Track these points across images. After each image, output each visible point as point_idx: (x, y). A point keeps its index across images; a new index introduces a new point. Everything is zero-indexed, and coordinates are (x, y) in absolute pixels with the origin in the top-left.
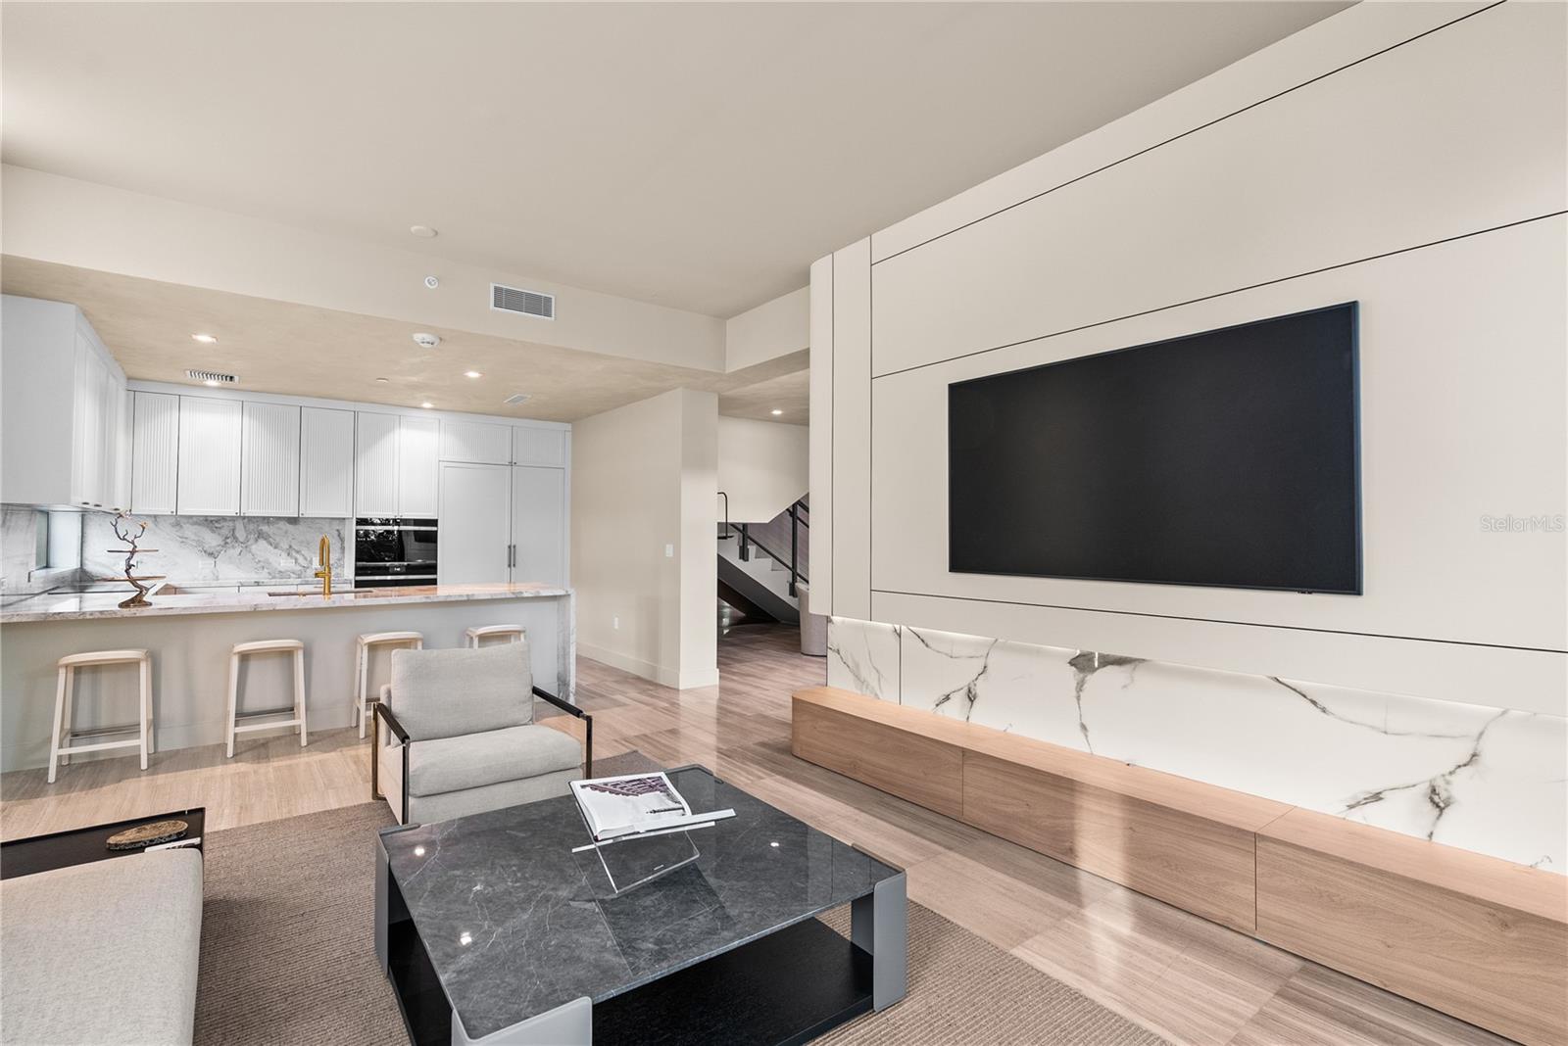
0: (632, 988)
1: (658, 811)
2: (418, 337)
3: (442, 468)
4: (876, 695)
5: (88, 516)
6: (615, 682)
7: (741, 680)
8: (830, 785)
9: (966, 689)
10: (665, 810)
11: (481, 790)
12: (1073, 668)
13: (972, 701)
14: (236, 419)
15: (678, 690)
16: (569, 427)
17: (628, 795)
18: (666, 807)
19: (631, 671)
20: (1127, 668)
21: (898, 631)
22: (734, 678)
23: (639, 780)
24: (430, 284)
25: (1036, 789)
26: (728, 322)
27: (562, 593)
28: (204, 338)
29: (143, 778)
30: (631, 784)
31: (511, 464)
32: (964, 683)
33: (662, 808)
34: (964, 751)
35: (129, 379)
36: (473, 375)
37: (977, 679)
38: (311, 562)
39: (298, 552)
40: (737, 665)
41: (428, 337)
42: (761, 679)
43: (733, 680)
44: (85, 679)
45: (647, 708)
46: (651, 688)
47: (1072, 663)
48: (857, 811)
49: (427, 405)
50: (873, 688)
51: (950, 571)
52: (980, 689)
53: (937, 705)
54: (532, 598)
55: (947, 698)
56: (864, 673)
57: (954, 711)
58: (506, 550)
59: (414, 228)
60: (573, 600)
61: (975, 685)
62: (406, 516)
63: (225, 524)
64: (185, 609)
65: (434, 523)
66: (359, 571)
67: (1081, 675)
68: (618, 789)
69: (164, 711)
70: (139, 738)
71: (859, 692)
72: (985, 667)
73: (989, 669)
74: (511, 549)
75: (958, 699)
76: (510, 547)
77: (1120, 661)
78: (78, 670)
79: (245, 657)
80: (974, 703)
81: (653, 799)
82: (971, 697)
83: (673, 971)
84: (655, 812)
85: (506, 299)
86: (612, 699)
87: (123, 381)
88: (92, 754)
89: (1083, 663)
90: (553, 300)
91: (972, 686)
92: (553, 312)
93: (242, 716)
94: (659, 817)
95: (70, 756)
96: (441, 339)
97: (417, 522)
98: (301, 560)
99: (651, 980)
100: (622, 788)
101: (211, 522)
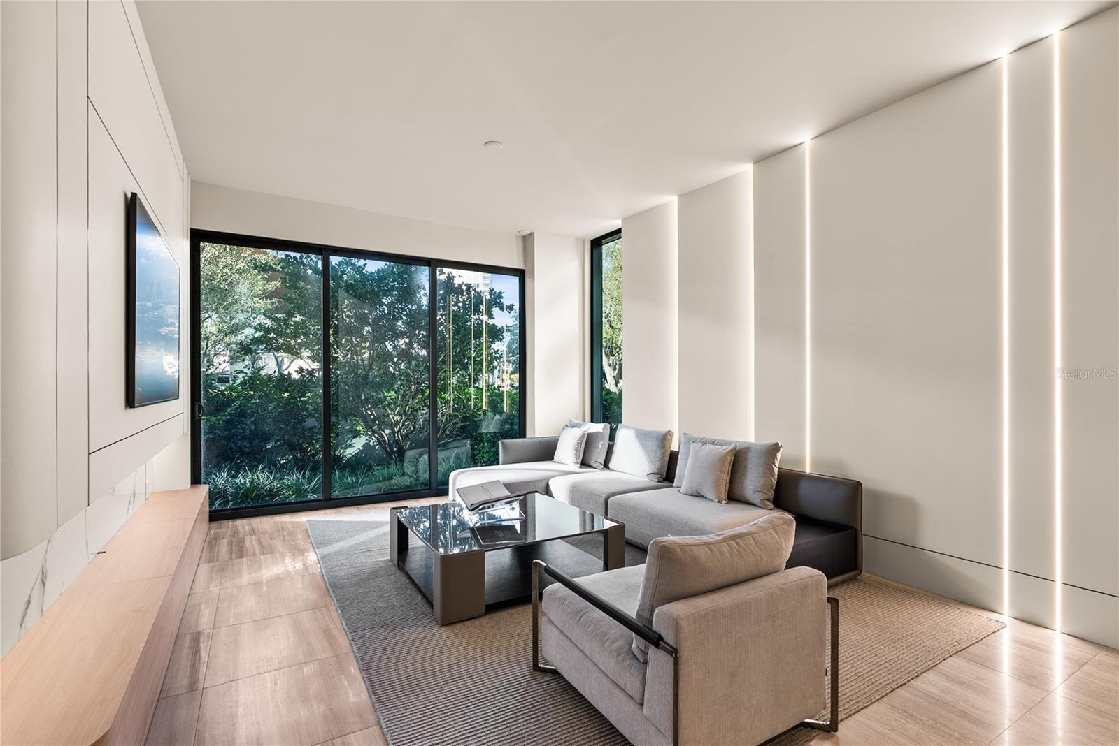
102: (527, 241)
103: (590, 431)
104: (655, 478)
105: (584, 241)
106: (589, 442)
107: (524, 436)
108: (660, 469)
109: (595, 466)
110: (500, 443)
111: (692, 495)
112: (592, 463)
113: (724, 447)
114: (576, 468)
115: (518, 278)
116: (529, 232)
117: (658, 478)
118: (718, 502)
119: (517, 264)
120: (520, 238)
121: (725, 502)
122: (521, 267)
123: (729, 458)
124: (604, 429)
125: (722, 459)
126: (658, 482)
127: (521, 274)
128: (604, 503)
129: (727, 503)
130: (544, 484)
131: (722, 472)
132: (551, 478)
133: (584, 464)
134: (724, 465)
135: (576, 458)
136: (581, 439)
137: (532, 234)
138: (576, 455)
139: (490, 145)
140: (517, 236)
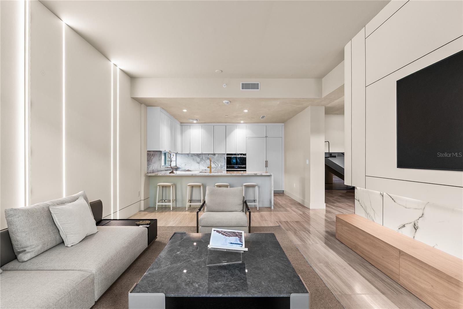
0: (179, 296)
1: (233, 243)
2: (224, 102)
3: (247, 139)
4: (373, 220)
5: (177, 154)
6: (291, 204)
7: (336, 209)
8: (343, 252)
9: (413, 224)
10: (235, 244)
11: (209, 227)
13: (416, 230)
14: (201, 130)
15: (310, 209)
16: (283, 124)
17: (226, 236)
18: (236, 243)
19: (298, 201)
21: (382, 194)
22: (333, 207)
23: (233, 232)
24: (224, 86)
25: (437, 279)
26: (323, 79)
27: (270, 174)
28: (185, 111)
29: (171, 212)
30: (230, 233)
31: (266, 137)
32: (413, 220)
33: (235, 243)
34: (400, 251)
35: (181, 123)
36: (246, 111)
37: (418, 219)
38: (218, 165)
39: (216, 163)
40: (338, 203)
41: (226, 101)
42: (344, 209)
43: (332, 208)
44: (164, 189)
45: (295, 213)
46: (300, 207)
48: (348, 265)
49: (242, 122)
50: (372, 217)
51: (397, 168)
52: (420, 224)
53: (399, 229)
54: (260, 175)
55: (404, 226)
56: (368, 211)
57: (407, 232)
58: (265, 162)
59: (216, 71)
60: (272, 177)
61: (417, 222)
62: (238, 153)
63: (201, 156)
64: (179, 174)
65: (245, 155)
66: (227, 168)
68: (225, 234)
69: (178, 198)
70: (170, 203)
71: (367, 218)
72: (423, 214)
73: (425, 215)
74: (266, 162)
75: (409, 228)
76: (266, 161)
78: (163, 187)
79: (192, 187)
80: (417, 230)
81: (234, 239)
82: (416, 228)
83: (195, 296)
84: (231, 243)
85: (246, 86)
86: (286, 209)
87: (179, 123)
88: (166, 205)
90: (259, 84)
91: (416, 222)
92: (259, 87)
93: (191, 201)
94: (232, 246)
95: (162, 205)
96: (230, 102)
97: (241, 154)
98: (216, 165)
99: (186, 296)
100: (226, 234)
101: (198, 155)
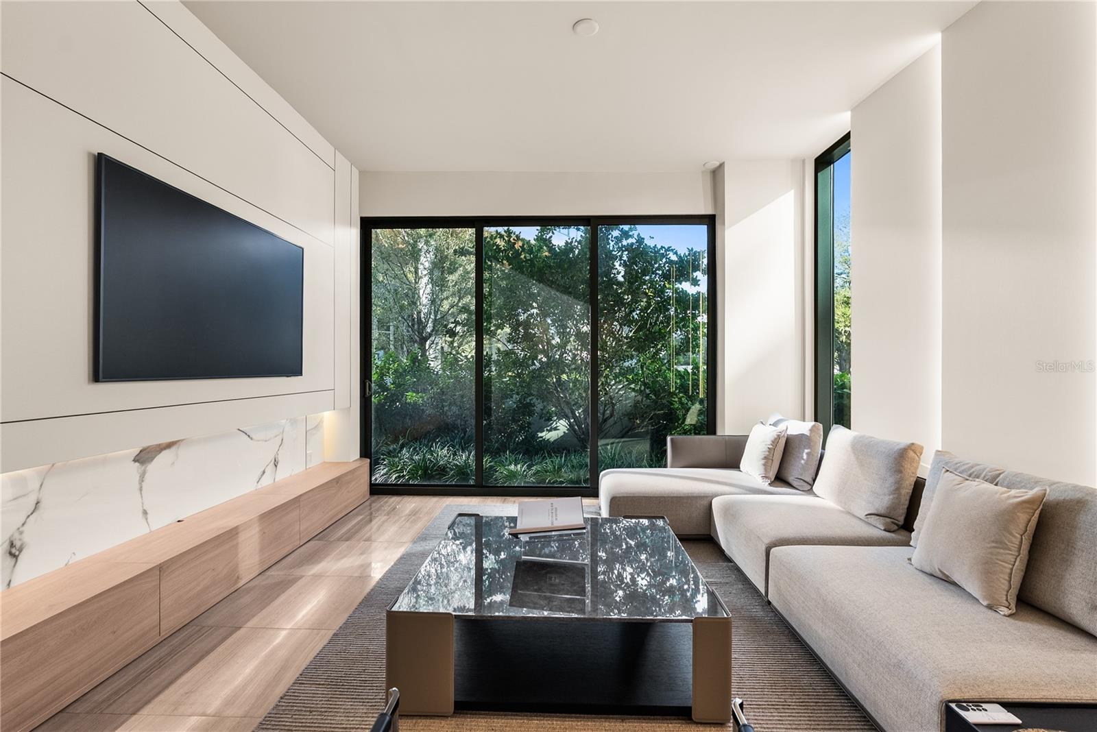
12: (137, 464)
20: (173, 449)
47: (135, 460)
67: (143, 468)
77: (169, 445)
89: (144, 457)
102: (716, 175)
103: (790, 432)
104: (879, 523)
105: (804, 161)
106: (787, 448)
107: (714, 433)
108: (893, 507)
109: (795, 483)
110: (669, 438)
111: (932, 575)
112: (791, 479)
113: (1013, 492)
114: (765, 485)
115: (706, 226)
116: (718, 164)
117: (885, 524)
118: (990, 607)
119: (704, 209)
120: (709, 174)
121: (1007, 612)
122: (710, 212)
123: (1022, 517)
124: (811, 430)
125: (1005, 517)
126: (885, 530)
127: (710, 222)
128: (764, 554)
129: (1010, 616)
130: (705, 502)
131: (1000, 544)
132: (716, 496)
133: (780, 479)
134: (1006, 529)
135: (766, 470)
136: (775, 442)
137: (722, 165)
138: (764, 465)
139: (580, 28)
140: (703, 172)
